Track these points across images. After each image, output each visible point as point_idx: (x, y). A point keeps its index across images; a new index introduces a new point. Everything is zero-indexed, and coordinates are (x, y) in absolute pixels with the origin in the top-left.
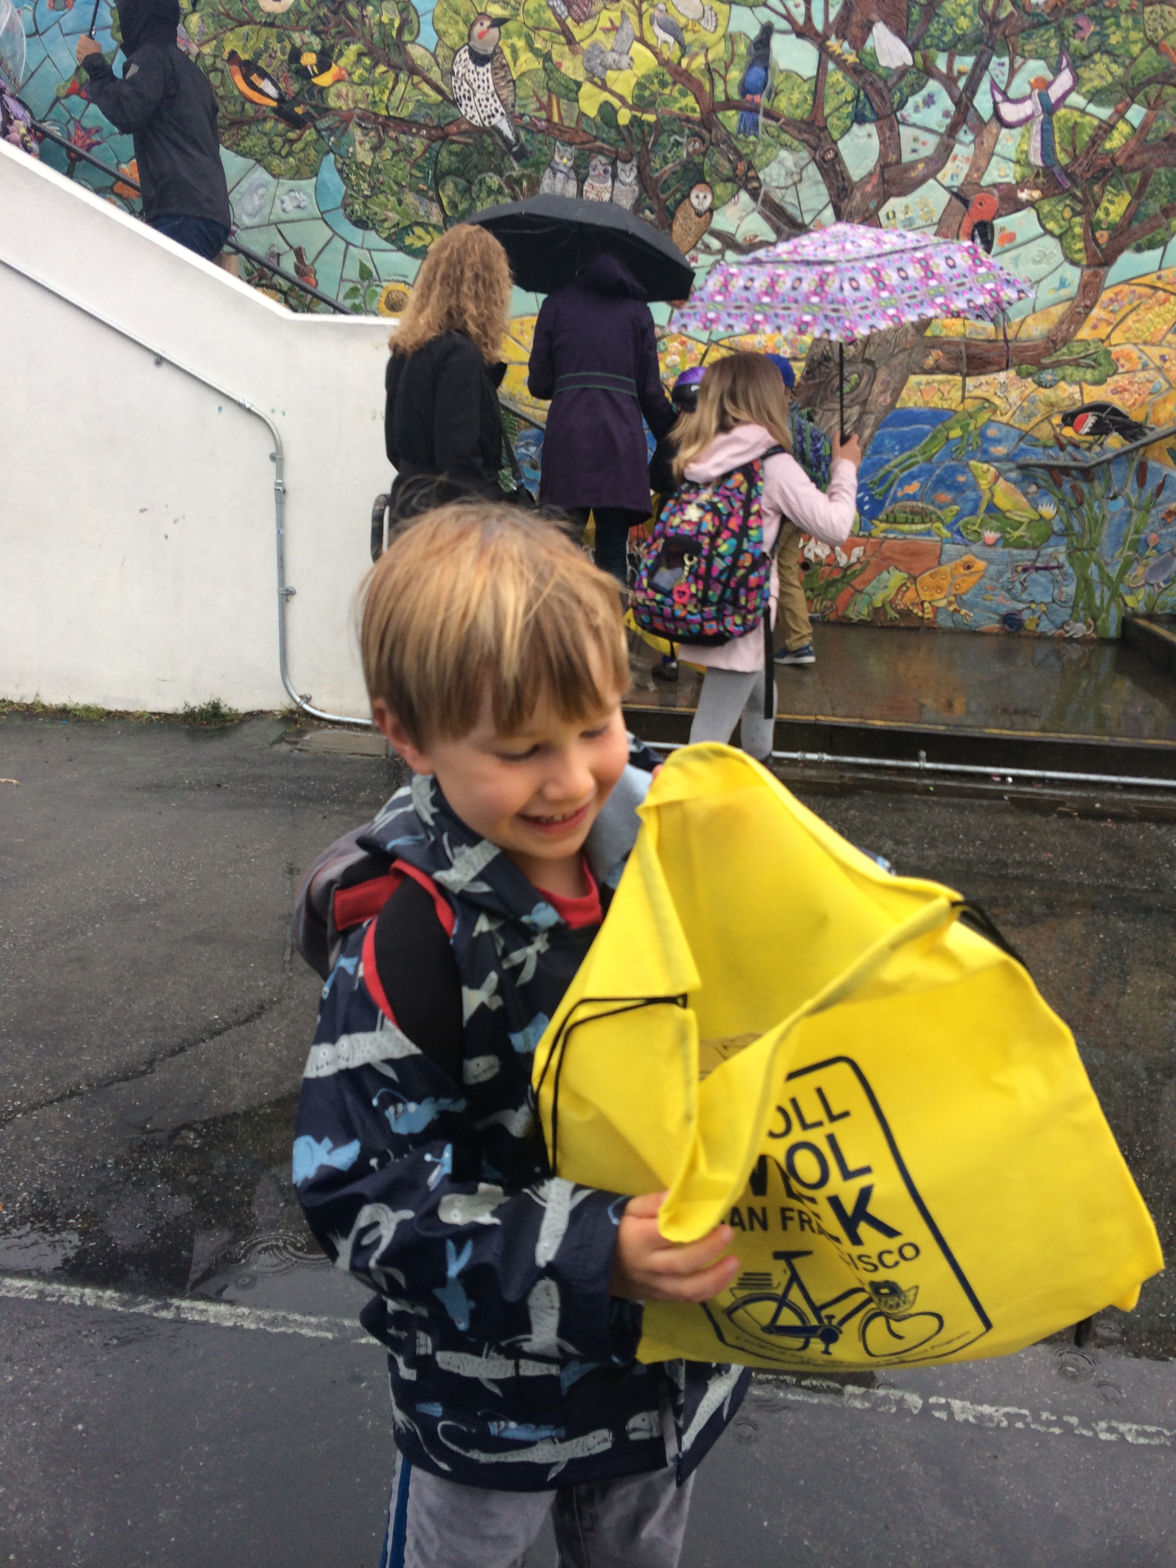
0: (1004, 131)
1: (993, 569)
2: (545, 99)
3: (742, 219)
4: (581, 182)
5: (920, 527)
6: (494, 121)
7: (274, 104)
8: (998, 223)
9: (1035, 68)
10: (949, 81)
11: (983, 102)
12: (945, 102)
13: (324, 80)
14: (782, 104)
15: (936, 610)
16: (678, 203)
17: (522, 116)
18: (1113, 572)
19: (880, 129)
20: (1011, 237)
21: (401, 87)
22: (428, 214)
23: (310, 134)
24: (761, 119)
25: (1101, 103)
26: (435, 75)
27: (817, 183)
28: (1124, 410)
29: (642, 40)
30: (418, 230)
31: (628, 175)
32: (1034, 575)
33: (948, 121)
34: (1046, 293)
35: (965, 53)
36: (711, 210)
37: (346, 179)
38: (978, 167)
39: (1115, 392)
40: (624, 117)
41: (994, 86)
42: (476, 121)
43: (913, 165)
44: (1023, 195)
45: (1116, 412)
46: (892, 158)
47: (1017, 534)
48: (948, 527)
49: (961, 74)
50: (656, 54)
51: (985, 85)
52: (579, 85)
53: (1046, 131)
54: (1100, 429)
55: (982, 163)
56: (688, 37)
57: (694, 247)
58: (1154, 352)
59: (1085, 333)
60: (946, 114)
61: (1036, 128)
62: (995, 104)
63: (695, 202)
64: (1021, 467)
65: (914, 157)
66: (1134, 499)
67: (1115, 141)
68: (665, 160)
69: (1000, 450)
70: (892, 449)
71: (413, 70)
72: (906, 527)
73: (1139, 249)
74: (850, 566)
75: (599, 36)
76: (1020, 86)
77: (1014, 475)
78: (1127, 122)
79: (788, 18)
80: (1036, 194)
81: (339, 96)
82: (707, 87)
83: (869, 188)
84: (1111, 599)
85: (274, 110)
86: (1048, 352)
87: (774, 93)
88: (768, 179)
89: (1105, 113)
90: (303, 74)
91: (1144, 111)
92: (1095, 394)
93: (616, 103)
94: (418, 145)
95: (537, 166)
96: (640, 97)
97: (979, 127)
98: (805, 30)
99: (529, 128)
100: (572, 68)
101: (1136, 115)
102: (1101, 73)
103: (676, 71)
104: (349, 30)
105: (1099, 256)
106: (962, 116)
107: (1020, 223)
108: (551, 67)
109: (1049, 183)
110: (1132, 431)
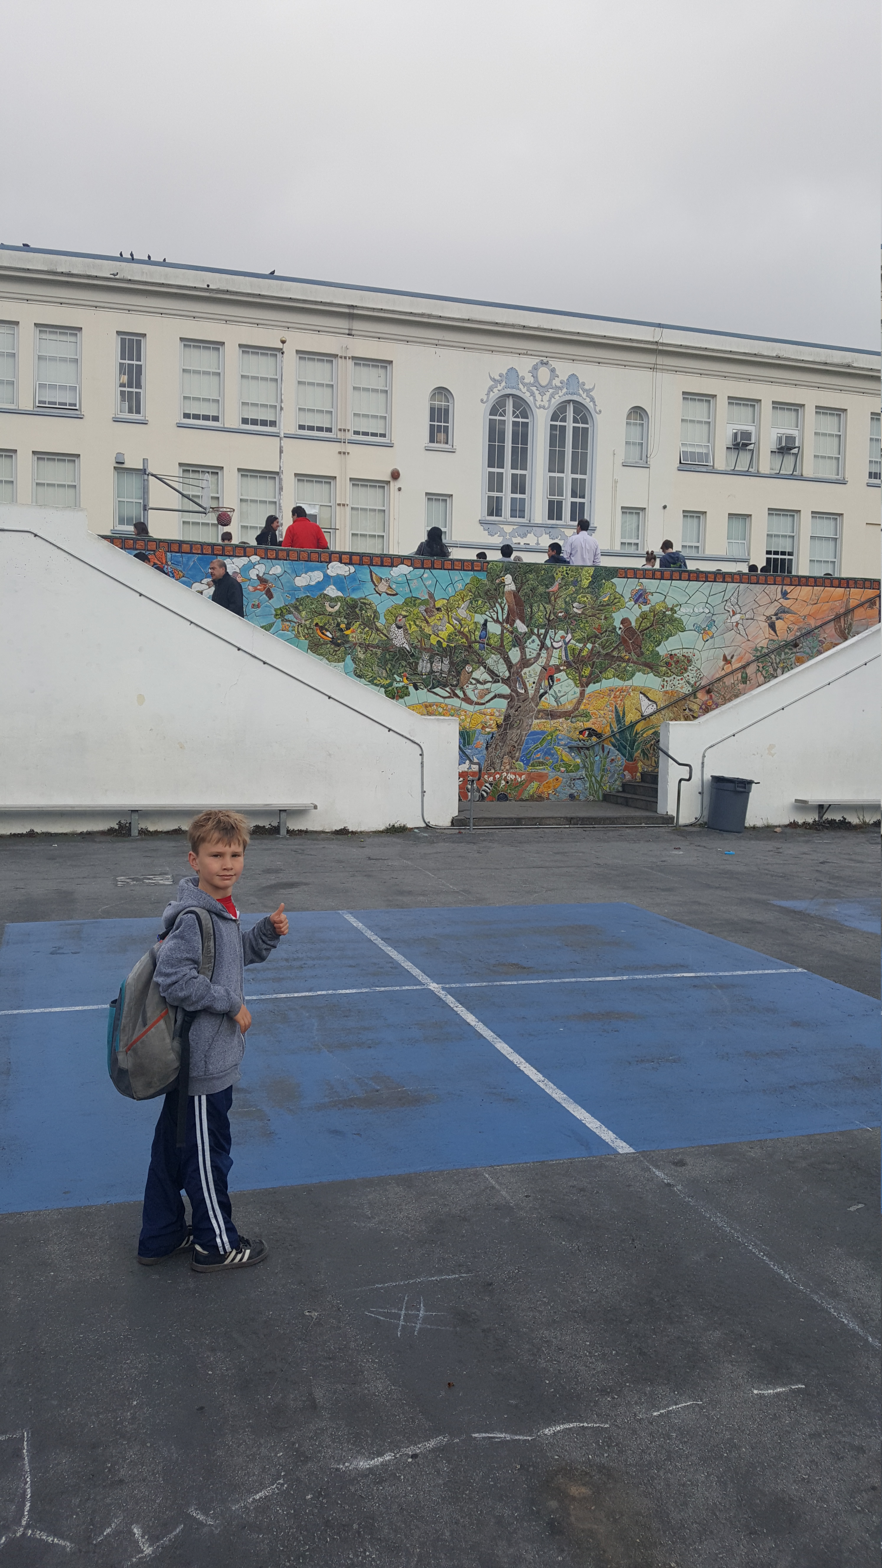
0: (554, 650)
1: (564, 780)
2: (420, 639)
3: (481, 675)
4: (431, 664)
5: (542, 767)
6: (404, 645)
7: (331, 639)
8: (555, 676)
9: (561, 633)
10: (538, 636)
11: (548, 642)
12: (538, 642)
13: (347, 632)
14: (492, 642)
15: (549, 794)
16: (461, 670)
17: (413, 644)
18: (599, 779)
19: (520, 649)
20: (559, 680)
21: (373, 635)
22: (382, 673)
23: (342, 649)
24: (486, 646)
25: (580, 643)
26: (385, 632)
27: (503, 664)
28: (596, 730)
29: (449, 623)
30: (378, 678)
31: (446, 661)
32: (577, 781)
33: (539, 647)
34: (570, 696)
35: (542, 628)
36: (472, 672)
37: (355, 663)
38: (548, 660)
39: (593, 724)
40: (445, 645)
41: (551, 638)
42: (398, 645)
43: (530, 659)
44: (562, 668)
45: (593, 730)
46: (524, 657)
47: (570, 768)
48: (550, 767)
49: (541, 634)
50: (453, 627)
51: (548, 637)
52: (430, 635)
53: (566, 650)
54: (590, 735)
55: (549, 659)
56: (463, 622)
57: (467, 683)
58: (602, 712)
59: (582, 707)
60: (538, 645)
61: (563, 649)
62: (552, 643)
63: (467, 670)
64: (569, 748)
65: (530, 657)
66: (602, 756)
67: (584, 653)
68: (457, 657)
69: (563, 742)
70: (531, 743)
71: (378, 630)
72: (537, 768)
73: (594, 683)
74: (521, 781)
75: (436, 621)
76: (558, 638)
77: (567, 750)
78: (587, 648)
79: (492, 617)
80: (565, 668)
81: (353, 637)
82: (469, 637)
83: (518, 666)
84: (600, 787)
85: (330, 641)
86: (573, 712)
87: (489, 639)
89: (581, 645)
90: (341, 630)
91: (591, 645)
92: (588, 725)
93: (442, 641)
94: (379, 652)
95: (418, 659)
96: (449, 639)
97: (547, 649)
98: (497, 621)
99: (415, 648)
100: (428, 630)
101: (589, 646)
102: (579, 635)
103: (460, 632)
104: (357, 618)
105: (584, 685)
106: (543, 646)
107: (562, 676)
108: (422, 630)
109: (568, 664)
110: (599, 735)
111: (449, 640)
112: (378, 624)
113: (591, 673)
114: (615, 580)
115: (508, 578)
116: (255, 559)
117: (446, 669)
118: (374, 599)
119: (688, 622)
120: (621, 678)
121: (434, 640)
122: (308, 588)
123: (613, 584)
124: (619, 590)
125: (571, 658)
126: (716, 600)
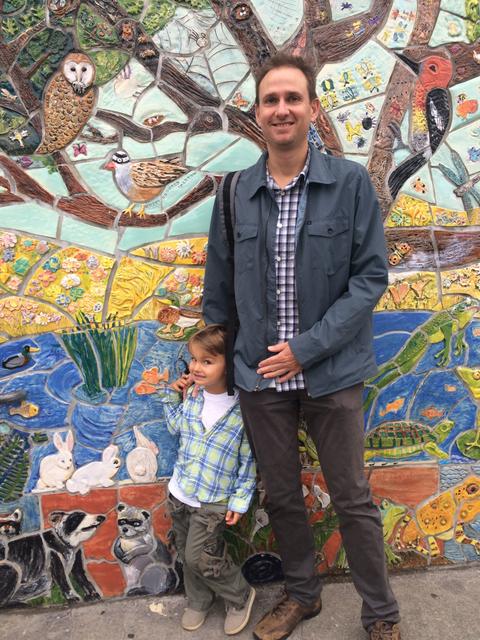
8: (456, 90)
15: (442, 543)
20: (472, 106)
27: (231, 47)
38: (425, 27)
46: (320, 15)
55: (429, 20)
63: (71, 76)
65: (347, 13)
88: (166, 45)
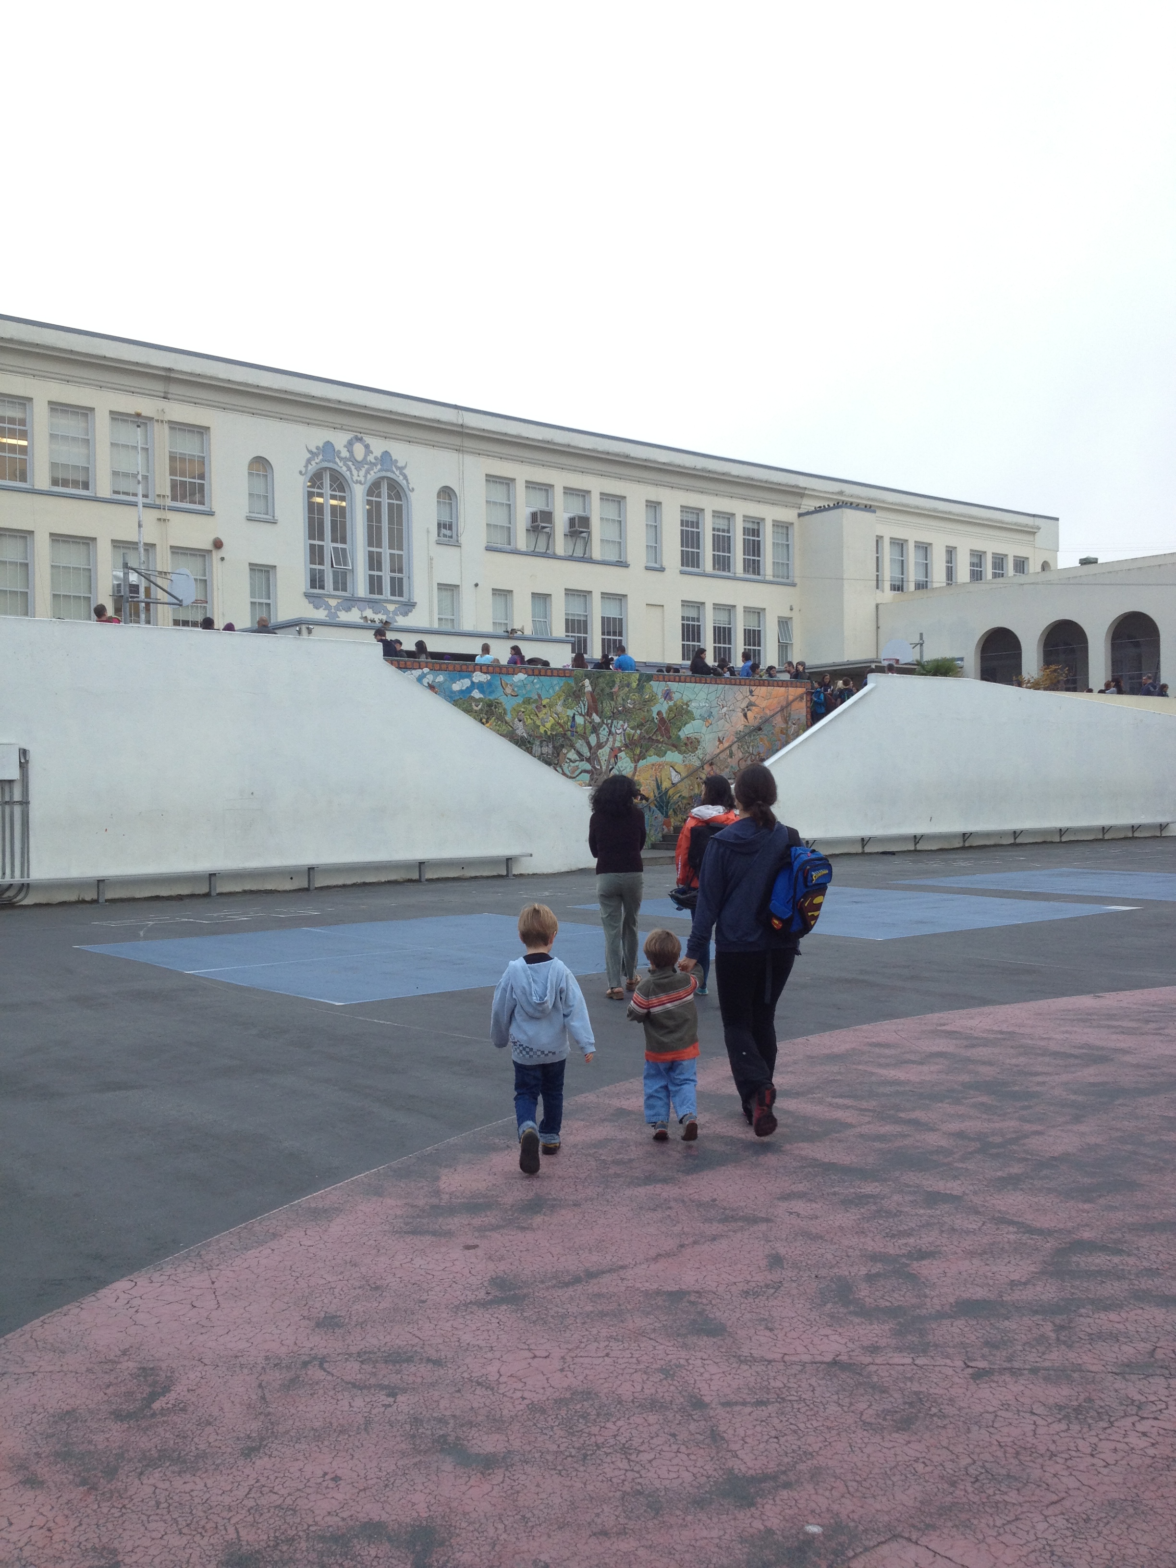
0: (617, 735)
2: (533, 729)
3: (572, 755)
4: (541, 748)
6: (524, 734)
8: (618, 754)
9: (621, 722)
10: (607, 725)
11: (613, 729)
12: (607, 730)
14: (578, 730)
16: (560, 751)
17: (529, 733)
19: (596, 735)
20: (621, 758)
21: (503, 727)
24: (575, 733)
26: (511, 724)
29: (551, 716)
31: (550, 746)
33: (608, 733)
35: (609, 719)
36: (567, 753)
38: (614, 743)
41: (615, 726)
42: (520, 734)
43: (602, 743)
44: (622, 749)
46: (599, 741)
49: (609, 724)
50: (554, 719)
51: (613, 726)
52: (540, 726)
56: (560, 716)
57: (564, 762)
58: (648, 782)
61: (623, 735)
62: (615, 730)
63: (564, 751)
65: (603, 741)
67: (635, 738)
68: (557, 742)
73: (643, 759)
75: (543, 715)
76: (619, 726)
79: (578, 712)
80: (624, 749)
82: (564, 727)
83: (595, 748)
87: (577, 728)
89: (633, 731)
91: (640, 731)
93: (547, 730)
95: (532, 744)
97: (613, 735)
98: (581, 714)
99: (530, 736)
100: (538, 723)
101: (638, 732)
102: (633, 723)
103: (559, 723)
104: (492, 714)
105: (636, 761)
106: (610, 733)
107: (622, 754)
108: (534, 723)
109: (626, 746)
110: (647, 799)
111: (552, 729)
112: (507, 718)
113: (641, 752)
114: (652, 683)
115: (587, 682)
116: (426, 670)
117: (550, 752)
118: (503, 699)
119: (696, 713)
120: (658, 756)
121: (542, 730)
122: (461, 691)
123: (651, 686)
124: (655, 689)
125: (628, 741)
126: (712, 697)
